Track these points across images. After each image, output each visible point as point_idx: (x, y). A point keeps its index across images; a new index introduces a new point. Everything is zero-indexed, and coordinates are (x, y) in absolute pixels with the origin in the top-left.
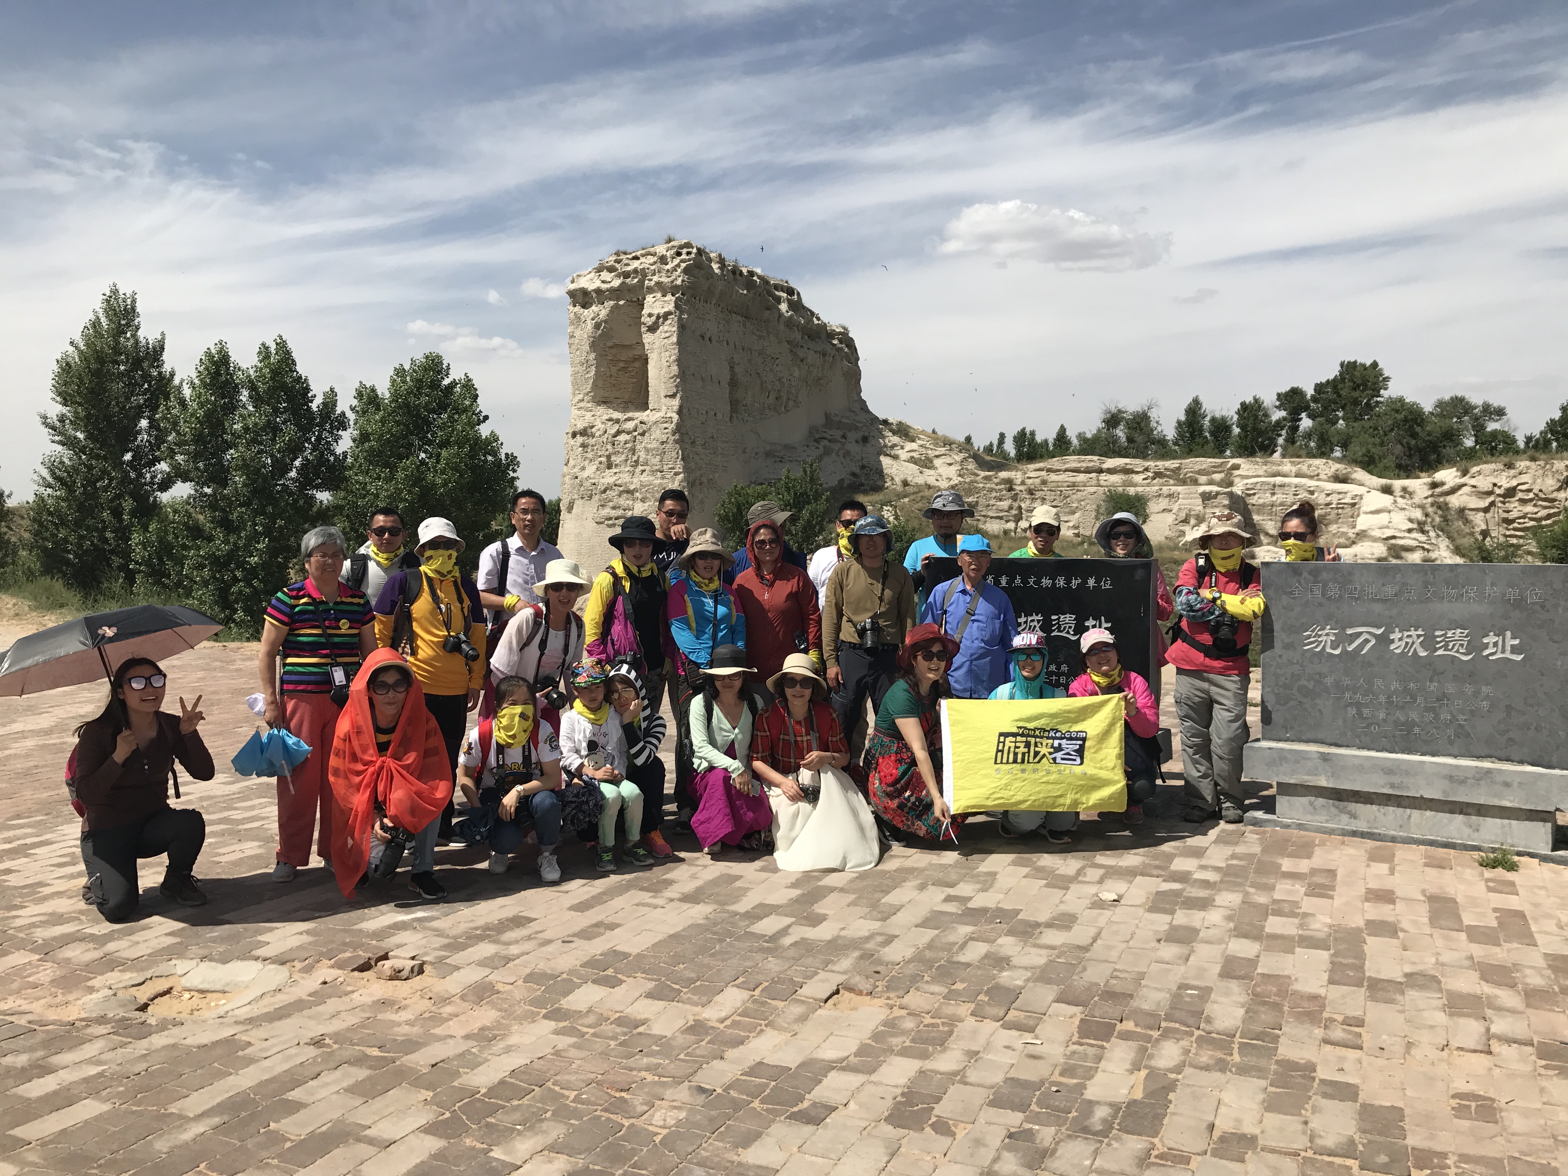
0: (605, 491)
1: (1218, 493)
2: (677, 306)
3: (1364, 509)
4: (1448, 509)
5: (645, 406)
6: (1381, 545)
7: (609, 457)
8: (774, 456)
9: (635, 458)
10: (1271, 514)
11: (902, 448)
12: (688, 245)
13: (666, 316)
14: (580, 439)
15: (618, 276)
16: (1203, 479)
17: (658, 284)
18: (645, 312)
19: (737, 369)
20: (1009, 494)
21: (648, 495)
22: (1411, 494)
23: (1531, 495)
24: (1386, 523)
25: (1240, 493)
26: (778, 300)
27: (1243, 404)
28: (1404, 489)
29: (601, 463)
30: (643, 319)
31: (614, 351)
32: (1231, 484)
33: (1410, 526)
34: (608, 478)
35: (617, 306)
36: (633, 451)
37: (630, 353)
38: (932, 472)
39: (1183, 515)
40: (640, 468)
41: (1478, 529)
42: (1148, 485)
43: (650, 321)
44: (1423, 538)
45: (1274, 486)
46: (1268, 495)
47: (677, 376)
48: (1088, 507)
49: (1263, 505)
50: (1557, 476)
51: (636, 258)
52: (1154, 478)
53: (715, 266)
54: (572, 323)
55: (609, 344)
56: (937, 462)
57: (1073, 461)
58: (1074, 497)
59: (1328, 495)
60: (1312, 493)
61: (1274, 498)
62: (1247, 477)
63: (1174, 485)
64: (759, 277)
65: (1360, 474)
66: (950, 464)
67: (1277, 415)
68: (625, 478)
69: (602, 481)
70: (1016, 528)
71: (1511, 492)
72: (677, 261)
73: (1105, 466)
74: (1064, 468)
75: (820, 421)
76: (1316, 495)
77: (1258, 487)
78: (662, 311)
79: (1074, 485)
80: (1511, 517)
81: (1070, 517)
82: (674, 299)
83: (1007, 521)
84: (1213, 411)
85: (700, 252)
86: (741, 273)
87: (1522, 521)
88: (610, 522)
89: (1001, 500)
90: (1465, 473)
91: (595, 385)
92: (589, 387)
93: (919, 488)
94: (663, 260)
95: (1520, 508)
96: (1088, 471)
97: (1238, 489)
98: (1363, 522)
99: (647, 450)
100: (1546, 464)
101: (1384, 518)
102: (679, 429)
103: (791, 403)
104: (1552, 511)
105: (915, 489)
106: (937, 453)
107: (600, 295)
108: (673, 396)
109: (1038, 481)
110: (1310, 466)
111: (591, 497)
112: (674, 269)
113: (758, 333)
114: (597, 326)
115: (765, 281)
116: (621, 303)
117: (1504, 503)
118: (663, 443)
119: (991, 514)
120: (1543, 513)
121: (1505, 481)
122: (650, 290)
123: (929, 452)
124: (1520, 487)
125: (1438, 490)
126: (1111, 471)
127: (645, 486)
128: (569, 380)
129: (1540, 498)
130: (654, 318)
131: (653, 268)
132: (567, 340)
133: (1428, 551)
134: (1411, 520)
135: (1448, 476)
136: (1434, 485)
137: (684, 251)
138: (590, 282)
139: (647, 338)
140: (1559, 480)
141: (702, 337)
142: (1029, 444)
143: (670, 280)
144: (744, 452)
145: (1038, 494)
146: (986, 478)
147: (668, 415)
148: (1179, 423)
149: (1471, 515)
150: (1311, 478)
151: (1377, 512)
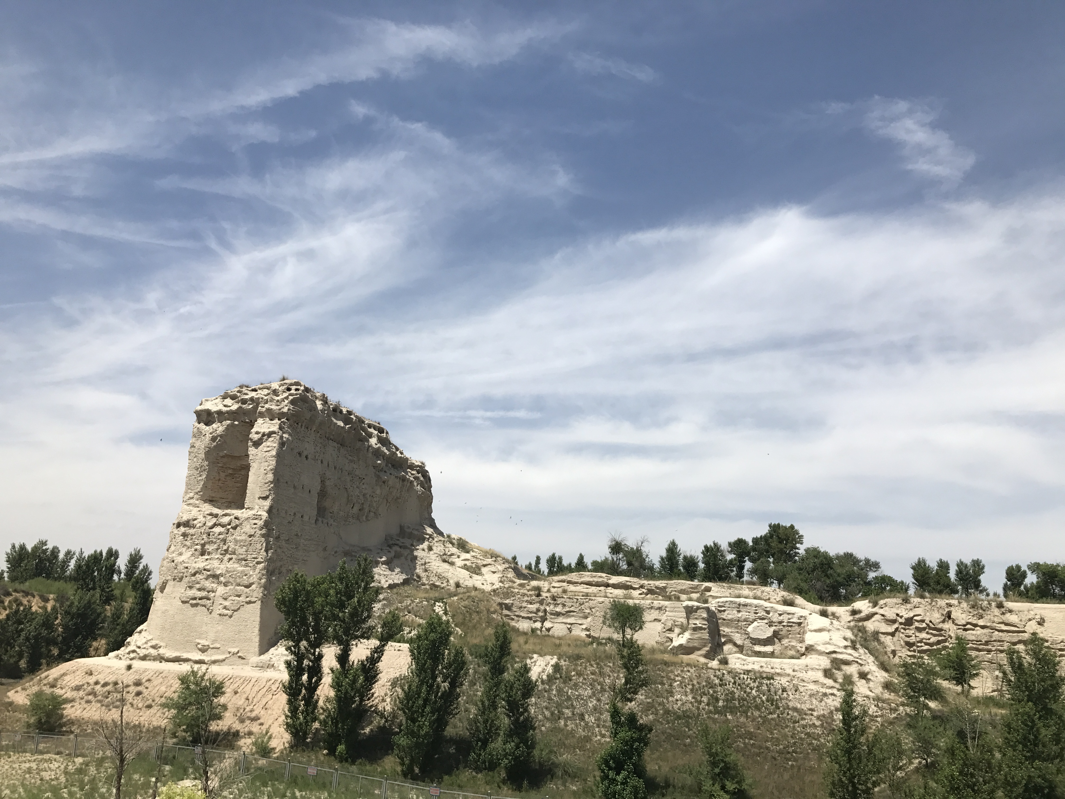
0: (194, 575)
1: (698, 608)
2: (281, 428)
3: (810, 627)
4: (866, 632)
5: (241, 506)
6: (826, 658)
7: (203, 545)
8: (352, 556)
9: (225, 547)
10: (736, 628)
11: (459, 557)
12: (297, 384)
13: (270, 434)
14: (182, 529)
15: (238, 402)
16: (683, 597)
17: (269, 410)
18: (254, 430)
19: (328, 483)
20: (537, 599)
21: (231, 580)
22: (839, 617)
23: (924, 625)
24: (828, 640)
25: (714, 609)
26: (370, 435)
27: (706, 547)
28: (835, 614)
29: (196, 550)
30: (250, 436)
31: (225, 460)
32: (706, 601)
33: (845, 643)
34: (201, 563)
35: (232, 425)
36: (224, 541)
37: (239, 463)
38: (479, 577)
39: (669, 624)
40: (228, 556)
41: (889, 650)
42: (643, 599)
43: (255, 437)
44: (856, 654)
45: (739, 605)
46: (735, 612)
47: (272, 482)
48: (598, 614)
49: (731, 620)
50: (940, 611)
51: (255, 390)
52: (647, 594)
53: (319, 404)
54: (194, 436)
55: (221, 454)
56: (484, 570)
57: (587, 576)
58: (587, 604)
59: (780, 615)
60: (768, 612)
61: (740, 615)
62: (717, 597)
63: (663, 600)
64: (356, 416)
65: (799, 600)
66: (494, 572)
67: (730, 557)
68: (216, 563)
69: (194, 565)
70: (542, 628)
71: (909, 622)
72: (285, 395)
73: (611, 582)
74: (580, 581)
75: (395, 531)
76: (771, 614)
77: (727, 605)
78: (267, 431)
79: (587, 595)
80: (911, 641)
81: (583, 621)
82: (279, 422)
83: (535, 622)
84: (685, 552)
85: (307, 390)
86: (341, 412)
87: (919, 644)
88: (194, 602)
89: (531, 603)
90: (875, 604)
91: (205, 487)
92: (201, 486)
93: (468, 589)
94: (275, 392)
95: (917, 634)
96: (598, 585)
97: (713, 605)
98: (810, 639)
99: (236, 541)
100: (932, 601)
101: (824, 636)
102: (267, 524)
103: (372, 514)
104: (940, 638)
105: (465, 590)
106: (485, 563)
107: (221, 415)
108: (265, 498)
109: (560, 590)
110: (763, 592)
111: (181, 579)
112: (283, 400)
113: (350, 458)
114: (213, 439)
115: (361, 421)
116: (236, 423)
117: (905, 629)
118: (250, 536)
119: (523, 614)
120: (934, 639)
121: (905, 612)
122: (262, 415)
123: (479, 561)
124: (915, 618)
125: (857, 616)
126: (615, 586)
127: (230, 572)
128: (184, 480)
129: (931, 628)
130: (260, 435)
131: (266, 398)
132: (188, 448)
133: (861, 665)
134: (845, 639)
135: (863, 606)
136: (854, 612)
137: (294, 387)
138: (214, 405)
139: (252, 451)
140: (943, 615)
141: (300, 454)
142: (558, 566)
143: (278, 408)
144: (325, 549)
145: (559, 601)
146: (522, 585)
147: (259, 513)
148: (662, 558)
149: (882, 638)
150: (765, 600)
151: (820, 630)
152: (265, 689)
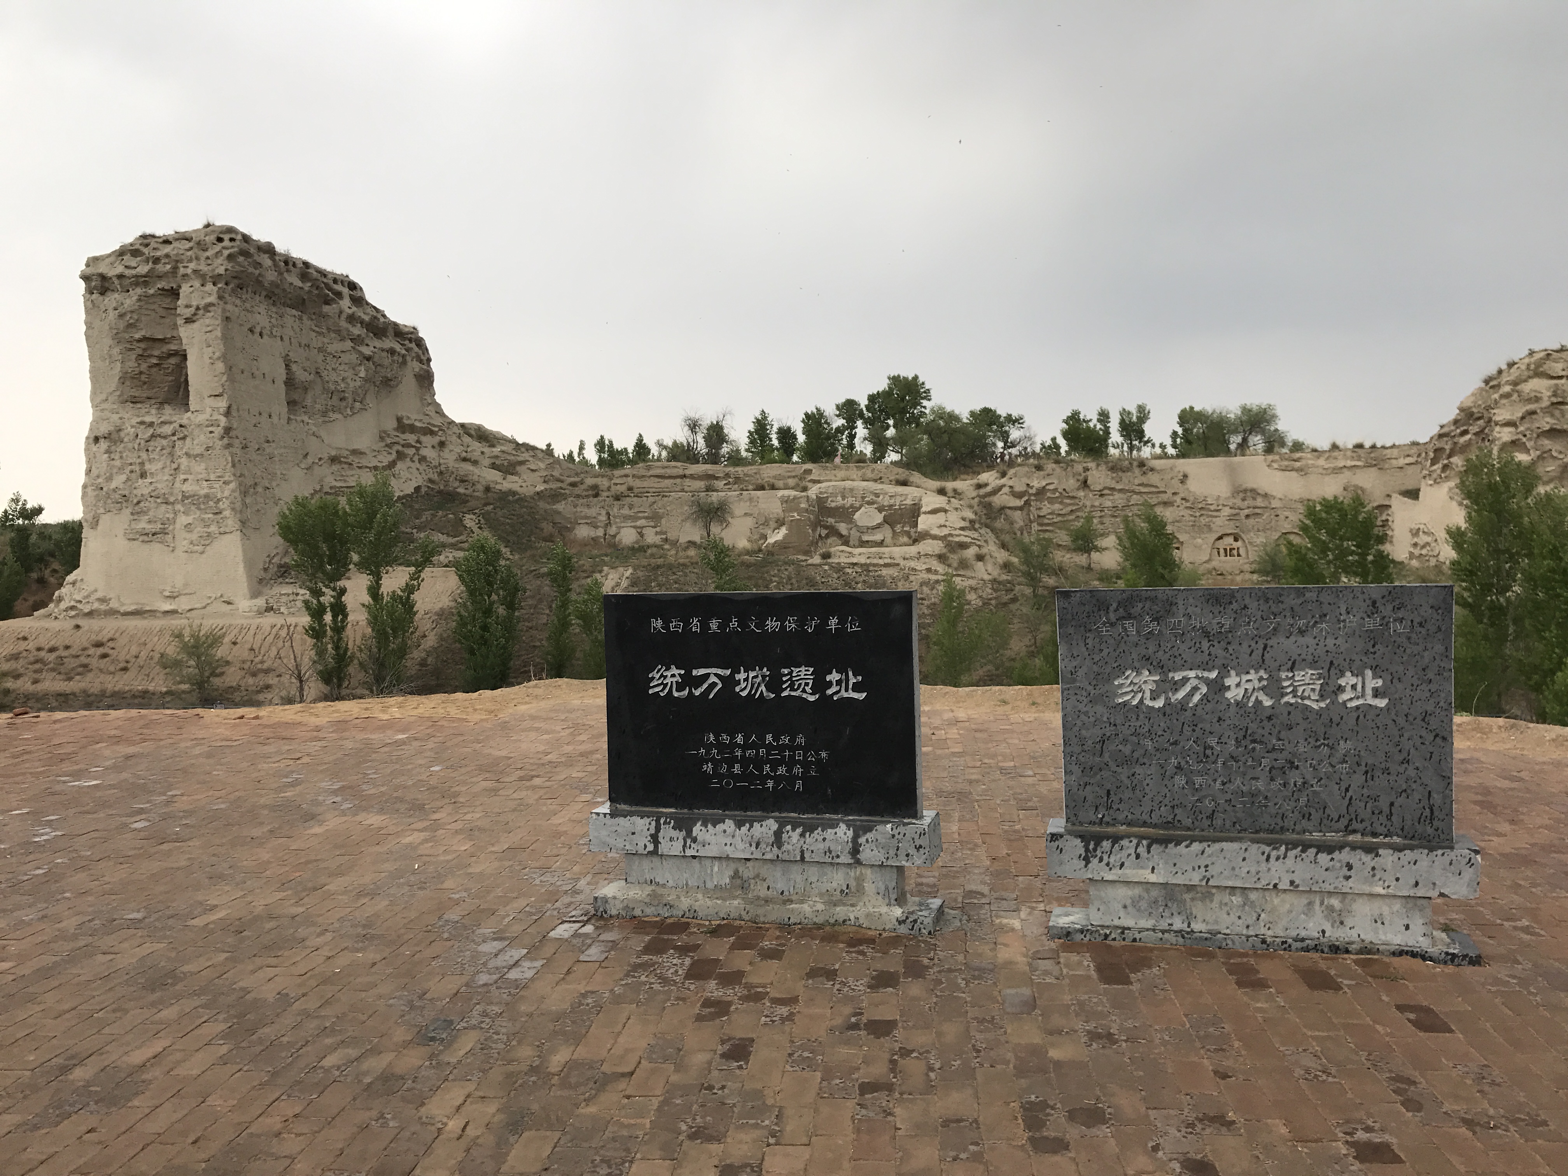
0: (138, 504)
1: (795, 498)
2: (220, 298)
3: (923, 509)
4: (992, 508)
5: (184, 408)
6: (940, 542)
7: (141, 465)
8: (340, 462)
9: (174, 466)
11: (483, 453)
12: (230, 231)
13: (207, 307)
14: (104, 446)
15: (147, 261)
16: (780, 484)
17: (196, 271)
18: (181, 302)
19: (294, 367)
20: (596, 501)
22: (960, 494)
23: (1057, 494)
24: (943, 522)
25: (815, 496)
26: (338, 295)
27: (806, 414)
28: (955, 490)
29: (131, 472)
30: (178, 310)
31: (144, 345)
32: (806, 489)
33: (963, 524)
34: (143, 488)
35: (146, 295)
36: (172, 457)
37: (164, 349)
38: (515, 478)
39: (763, 518)
40: (181, 476)
41: (1016, 526)
42: (729, 490)
43: (188, 313)
44: (976, 535)
45: (845, 489)
46: (840, 498)
47: (223, 374)
48: (674, 512)
49: (835, 508)
50: (1075, 476)
51: (169, 243)
52: (734, 484)
53: (265, 258)
54: (87, 313)
55: (136, 337)
56: (520, 468)
57: (657, 468)
58: (660, 502)
59: (892, 497)
60: (878, 496)
61: (845, 501)
62: (819, 482)
63: (753, 490)
64: (315, 268)
65: (916, 477)
67: (837, 423)
68: (163, 488)
69: (134, 492)
70: (606, 535)
71: (1041, 492)
72: (217, 248)
73: (688, 472)
75: (391, 425)
76: (881, 497)
77: (831, 490)
78: (202, 303)
79: (659, 491)
80: (1042, 515)
81: (658, 522)
82: (215, 289)
83: (596, 528)
85: (247, 239)
86: (295, 263)
87: (1050, 517)
88: (144, 540)
89: (588, 506)
90: (1003, 475)
91: (121, 384)
92: (114, 385)
93: (504, 495)
94: (201, 245)
95: (1049, 505)
96: (673, 477)
97: (813, 493)
98: (924, 522)
99: (190, 456)
100: (1067, 465)
101: (940, 518)
102: (227, 433)
103: (358, 404)
104: (1074, 507)
105: (499, 496)
106: (519, 460)
107: (124, 282)
108: (219, 396)
109: (624, 487)
110: (873, 470)
111: (120, 510)
112: (216, 257)
113: (317, 329)
114: (121, 317)
115: (322, 275)
116: (151, 291)
117: (1035, 501)
118: (208, 448)
119: (579, 519)
120: (1066, 510)
121: (1037, 483)
122: (187, 278)
124: (1048, 487)
125: (982, 491)
126: (692, 477)
129: (1064, 496)
130: (193, 310)
131: (187, 254)
133: (979, 546)
134: (964, 519)
135: (989, 477)
136: (979, 486)
137: (226, 237)
139: (184, 332)
141: (251, 330)
142: (610, 452)
143: (209, 267)
144: (305, 458)
145: (624, 501)
146: (571, 485)
147: (214, 418)
149: (1009, 513)
150: (875, 481)
151: (934, 512)
152: (272, 636)
